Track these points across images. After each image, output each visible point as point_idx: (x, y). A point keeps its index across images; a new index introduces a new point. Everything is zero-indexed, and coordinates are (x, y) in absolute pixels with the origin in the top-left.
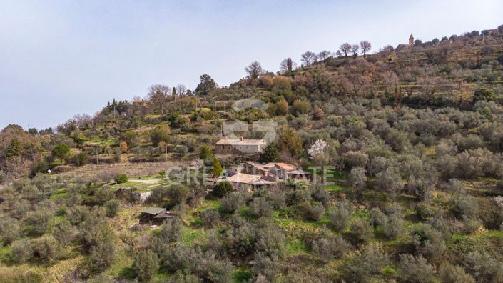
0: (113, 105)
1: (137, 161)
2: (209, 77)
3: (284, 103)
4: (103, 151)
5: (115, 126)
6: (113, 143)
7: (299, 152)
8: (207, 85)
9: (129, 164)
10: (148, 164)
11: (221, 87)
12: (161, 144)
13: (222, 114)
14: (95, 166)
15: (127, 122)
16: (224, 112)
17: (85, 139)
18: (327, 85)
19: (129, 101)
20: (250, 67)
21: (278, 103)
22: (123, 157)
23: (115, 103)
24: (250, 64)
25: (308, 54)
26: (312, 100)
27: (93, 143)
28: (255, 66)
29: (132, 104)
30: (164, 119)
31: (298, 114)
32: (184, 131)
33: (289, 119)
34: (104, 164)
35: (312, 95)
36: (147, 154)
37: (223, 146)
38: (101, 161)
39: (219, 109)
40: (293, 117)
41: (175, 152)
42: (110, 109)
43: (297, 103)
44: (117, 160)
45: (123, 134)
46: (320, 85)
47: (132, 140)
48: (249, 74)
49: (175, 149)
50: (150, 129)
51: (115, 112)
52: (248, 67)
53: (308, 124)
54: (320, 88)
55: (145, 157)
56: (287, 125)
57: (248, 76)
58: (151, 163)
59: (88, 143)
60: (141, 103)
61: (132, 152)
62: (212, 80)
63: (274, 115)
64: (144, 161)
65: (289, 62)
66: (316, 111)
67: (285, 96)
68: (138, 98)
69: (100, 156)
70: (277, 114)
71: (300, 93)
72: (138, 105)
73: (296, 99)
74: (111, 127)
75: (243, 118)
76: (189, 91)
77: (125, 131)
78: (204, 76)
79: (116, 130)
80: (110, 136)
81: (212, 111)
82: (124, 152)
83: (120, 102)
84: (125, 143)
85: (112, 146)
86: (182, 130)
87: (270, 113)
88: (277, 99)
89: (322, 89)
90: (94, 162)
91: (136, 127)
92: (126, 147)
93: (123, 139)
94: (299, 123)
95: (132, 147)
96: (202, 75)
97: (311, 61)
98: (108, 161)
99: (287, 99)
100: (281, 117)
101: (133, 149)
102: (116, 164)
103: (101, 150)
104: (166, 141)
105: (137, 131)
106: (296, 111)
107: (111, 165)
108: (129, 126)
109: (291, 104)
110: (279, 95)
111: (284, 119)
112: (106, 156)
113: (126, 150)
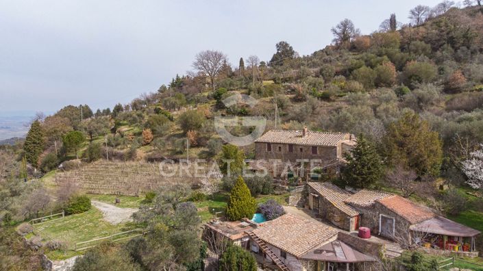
2: (287, 45)
3: (389, 68)
7: (433, 166)
8: (284, 52)
11: (301, 56)
13: (289, 87)
16: (293, 85)
18: (464, 36)
20: (338, 27)
21: (379, 67)
22: (140, 152)
23: (178, 78)
24: (339, 23)
25: (420, 9)
26: (438, 62)
28: (345, 25)
29: (192, 79)
31: (414, 83)
33: (400, 93)
35: (438, 53)
37: (269, 144)
38: (114, 155)
39: (285, 80)
40: (406, 89)
43: (412, 66)
44: (131, 156)
46: (452, 38)
48: (337, 37)
52: (335, 27)
53: (438, 101)
54: (452, 41)
56: (396, 104)
57: (335, 40)
62: (291, 47)
63: (371, 87)
65: (393, 21)
66: (450, 77)
67: (390, 57)
70: (377, 86)
71: (416, 52)
73: (409, 60)
75: (320, 92)
76: (262, 63)
78: (280, 43)
81: (276, 83)
87: (365, 85)
88: (378, 62)
89: (455, 43)
92: (150, 136)
94: (420, 99)
95: (158, 136)
96: (278, 42)
97: (423, 18)
98: (121, 157)
99: (393, 62)
100: (384, 89)
106: (410, 80)
109: (400, 68)
110: (380, 56)
111: (389, 93)
112: (123, 148)
113: (149, 141)
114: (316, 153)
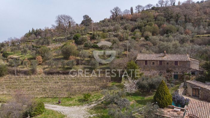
0: (32, 32)
1: (52, 73)
2: (88, 17)
4: (22, 63)
5: (33, 44)
6: (31, 56)
8: (87, 21)
9: (44, 75)
10: (63, 76)
11: (94, 22)
12: (72, 58)
14: (13, 76)
15: (41, 41)
17: (10, 53)
19: (42, 29)
20: (114, 10)
22: (39, 69)
23: (33, 30)
25: (139, 6)
27: (15, 56)
28: (116, 9)
29: (44, 31)
30: (69, 39)
32: (87, 47)
34: (21, 76)
36: (60, 66)
37: (146, 61)
38: (19, 72)
41: (84, 64)
42: (30, 34)
44: (33, 72)
45: (39, 49)
47: (46, 54)
49: (84, 62)
50: (59, 45)
51: (33, 35)
52: (112, 10)
55: (59, 70)
58: (65, 76)
59: (12, 56)
60: (50, 30)
61: (46, 64)
62: (90, 18)
64: (58, 73)
65: (132, 9)
68: (48, 28)
69: (19, 68)
72: (47, 31)
74: (30, 45)
76: (77, 24)
77: (40, 47)
78: (85, 15)
79: (33, 46)
80: (28, 51)
81: (104, 32)
82: (40, 64)
83: (37, 30)
84: (40, 57)
85: (30, 59)
86: (85, 46)
90: (13, 73)
91: (48, 43)
92: (41, 60)
93: (38, 53)
95: (46, 60)
96: (84, 15)
97: (141, 10)
98: (26, 73)
101: (47, 61)
102: (33, 76)
103: (20, 62)
104: (75, 54)
105: (49, 47)
107: (28, 77)
108: (43, 44)
112: (24, 68)
113: (41, 63)
114: (178, 65)
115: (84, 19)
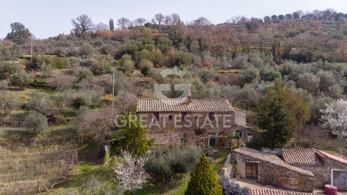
2: (23, 27)
8: (20, 34)
20: (78, 19)
25: (124, 20)
28: (84, 19)
37: (157, 114)
41: (9, 124)
49: (7, 119)
62: (27, 30)
81: (58, 56)
86: (13, 84)
97: (126, 26)
115: (13, 30)
